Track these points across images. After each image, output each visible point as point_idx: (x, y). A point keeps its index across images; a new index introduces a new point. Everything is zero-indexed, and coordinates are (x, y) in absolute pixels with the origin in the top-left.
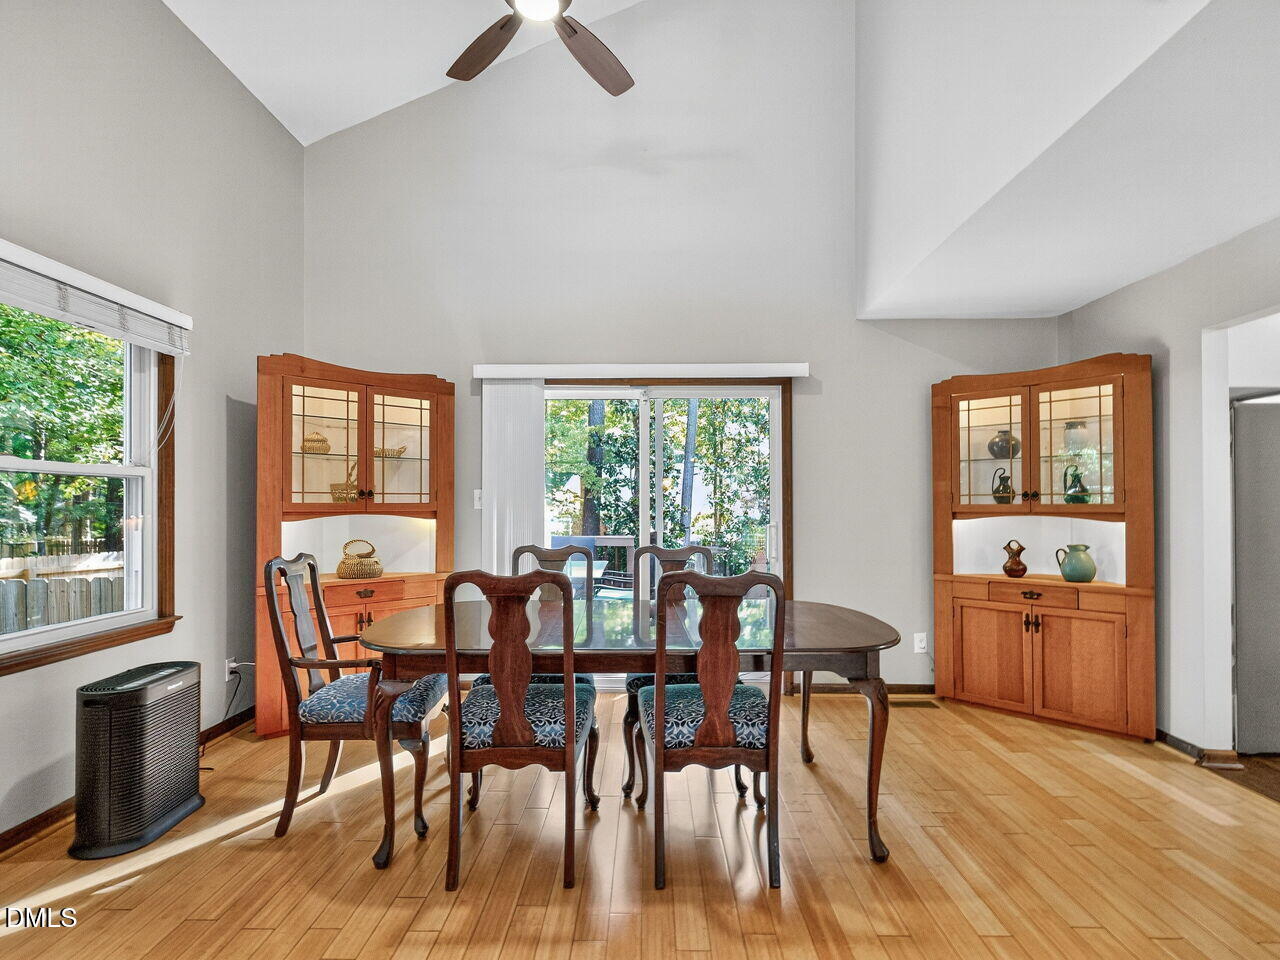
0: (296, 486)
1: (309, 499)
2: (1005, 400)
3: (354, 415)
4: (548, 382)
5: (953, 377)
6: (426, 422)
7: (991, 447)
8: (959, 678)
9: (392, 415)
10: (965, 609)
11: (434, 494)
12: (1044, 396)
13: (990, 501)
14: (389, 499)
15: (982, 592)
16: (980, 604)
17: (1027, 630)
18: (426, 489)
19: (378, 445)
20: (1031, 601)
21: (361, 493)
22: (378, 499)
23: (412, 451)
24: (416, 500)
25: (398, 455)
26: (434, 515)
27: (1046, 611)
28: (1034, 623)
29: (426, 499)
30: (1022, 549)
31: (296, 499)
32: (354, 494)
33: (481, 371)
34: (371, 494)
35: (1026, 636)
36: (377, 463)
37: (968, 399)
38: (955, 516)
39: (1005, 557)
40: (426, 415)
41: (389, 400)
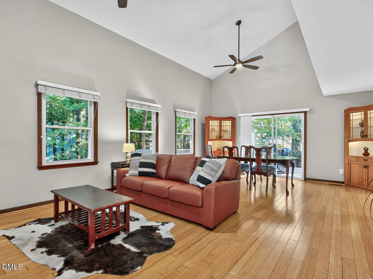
0: (210, 136)
1: (212, 138)
2: (360, 113)
3: (219, 124)
4: (252, 116)
5: (349, 108)
6: (231, 125)
7: (360, 124)
8: (350, 180)
9: (225, 124)
10: (351, 164)
11: (232, 137)
12: (369, 112)
13: (360, 137)
14: (224, 138)
15: (355, 159)
16: (354, 162)
17: (364, 168)
18: (230, 136)
19: (222, 129)
20: (365, 162)
21: (220, 137)
22: (222, 138)
23: (228, 130)
24: (228, 138)
25: (226, 131)
26: (232, 141)
27: (368, 164)
28: (366, 167)
29: (230, 138)
30: (368, 149)
31: (210, 138)
32: (218, 137)
33: (240, 115)
34: (221, 137)
35: (364, 170)
36: (222, 132)
37: (352, 113)
38: (349, 141)
39: (363, 151)
40: (230, 123)
41: (224, 122)
